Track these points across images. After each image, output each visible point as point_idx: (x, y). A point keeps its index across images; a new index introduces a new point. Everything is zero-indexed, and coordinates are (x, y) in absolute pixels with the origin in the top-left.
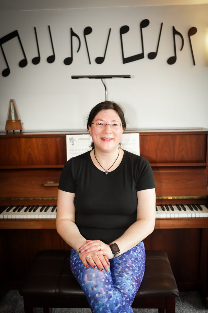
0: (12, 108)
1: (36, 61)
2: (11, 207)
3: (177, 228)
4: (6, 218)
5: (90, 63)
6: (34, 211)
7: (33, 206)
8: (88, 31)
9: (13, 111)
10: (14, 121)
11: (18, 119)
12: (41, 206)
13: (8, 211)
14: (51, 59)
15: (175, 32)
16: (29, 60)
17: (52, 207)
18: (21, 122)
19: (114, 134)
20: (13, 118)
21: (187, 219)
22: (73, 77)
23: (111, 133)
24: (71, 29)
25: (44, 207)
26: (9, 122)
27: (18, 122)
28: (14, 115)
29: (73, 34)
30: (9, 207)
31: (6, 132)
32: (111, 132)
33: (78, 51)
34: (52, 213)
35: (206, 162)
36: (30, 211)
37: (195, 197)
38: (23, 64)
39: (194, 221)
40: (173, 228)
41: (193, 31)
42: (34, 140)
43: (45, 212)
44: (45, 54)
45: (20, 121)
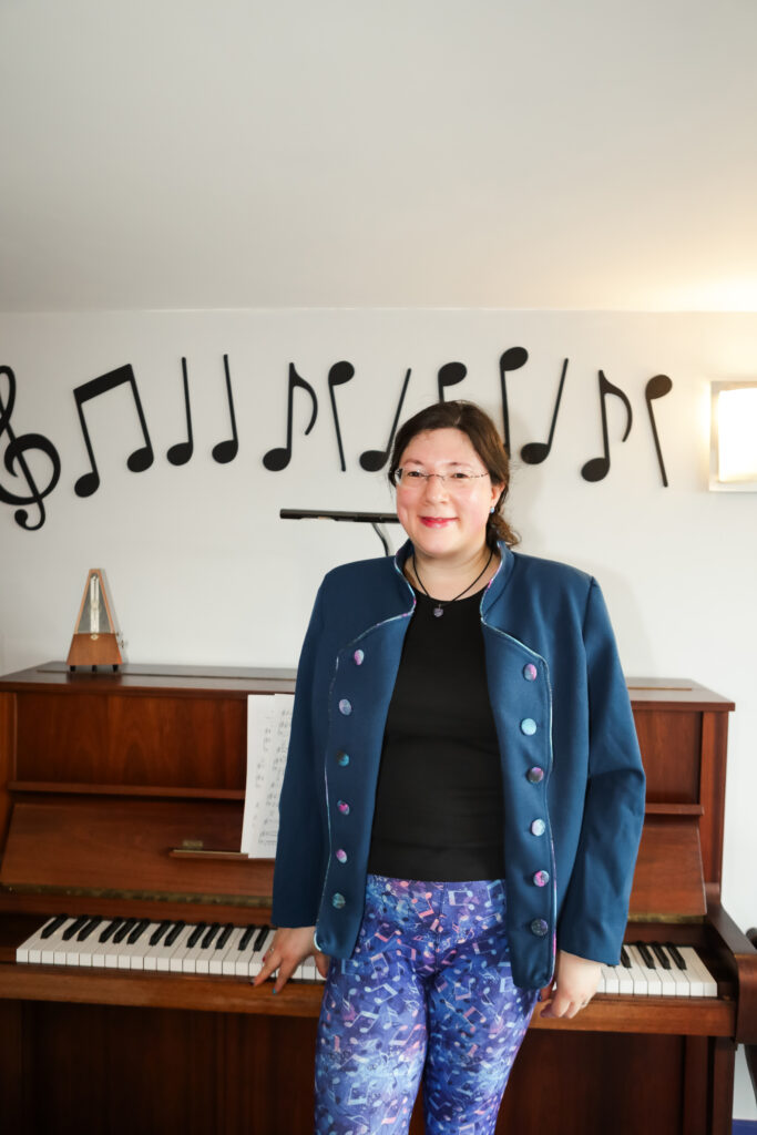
0: (94, 596)
1: (180, 454)
2: (61, 919)
3: (599, 1028)
4: (38, 961)
5: (344, 469)
6: (132, 941)
7: (132, 921)
8: (341, 373)
9: (95, 604)
10: (95, 638)
11: (109, 628)
12: (156, 922)
13: (46, 935)
14: (225, 452)
15: (606, 387)
16: (160, 453)
17: (193, 928)
18: (118, 639)
19: (457, 505)
20: (95, 627)
21: (635, 1000)
22: (286, 515)
23: (443, 503)
24: (292, 366)
25: (165, 924)
26: (80, 639)
27: (110, 639)
28: (97, 616)
29: (295, 380)
30: (53, 920)
31: (68, 669)
32: (447, 500)
33: (307, 432)
34: (188, 952)
35: (698, 802)
36: (117, 940)
37: (663, 918)
38: (141, 461)
39: (657, 1009)
40: (583, 1029)
41: (658, 387)
42: (151, 705)
43: (168, 948)
44: (210, 434)
45: (113, 636)
